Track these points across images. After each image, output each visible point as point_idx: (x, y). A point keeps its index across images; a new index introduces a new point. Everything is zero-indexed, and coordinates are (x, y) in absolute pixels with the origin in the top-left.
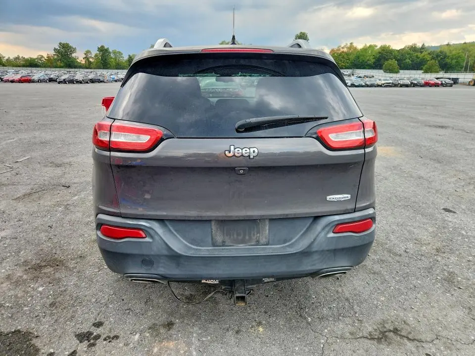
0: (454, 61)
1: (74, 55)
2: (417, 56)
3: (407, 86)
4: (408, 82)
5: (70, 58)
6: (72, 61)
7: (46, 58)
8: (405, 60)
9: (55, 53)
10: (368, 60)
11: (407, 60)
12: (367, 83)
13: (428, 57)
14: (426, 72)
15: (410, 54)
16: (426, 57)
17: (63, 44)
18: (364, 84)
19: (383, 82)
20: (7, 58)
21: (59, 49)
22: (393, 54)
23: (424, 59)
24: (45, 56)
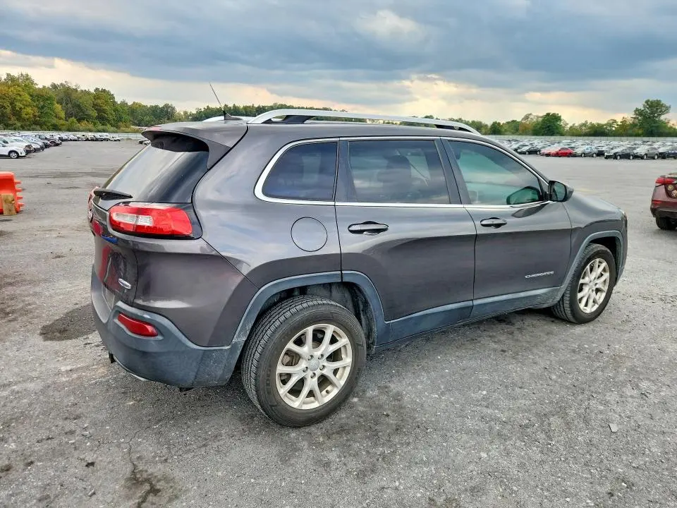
1: (663, 117)
5: (655, 122)
6: (658, 127)
7: (619, 123)
9: (634, 116)
17: (652, 102)
20: (570, 125)
21: (643, 109)
24: (619, 120)
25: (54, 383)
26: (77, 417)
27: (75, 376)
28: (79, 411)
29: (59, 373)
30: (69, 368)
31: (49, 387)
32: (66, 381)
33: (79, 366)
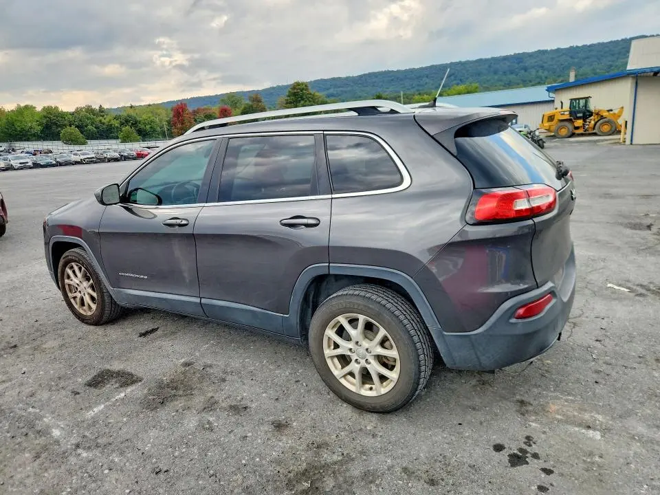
0: (148, 127)
2: (100, 121)
3: (116, 160)
4: (116, 155)
8: (86, 126)
10: (31, 128)
11: (90, 127)
12: (58, 160)
13: (116, 123)
14: (124, 141)
15: (90, 119)
16: (112, 122)
18: (55, 162)
19: (82, 157)
22: (66, 118)
23: (111, 125)
25: (613, 418)
26: (598, 372)
27: (587, 416)
28: (595, 376)
29: (606, 430)
30: (591, 433)
31: (620, 417)
32: (599, 414)
33: (577, 429)
